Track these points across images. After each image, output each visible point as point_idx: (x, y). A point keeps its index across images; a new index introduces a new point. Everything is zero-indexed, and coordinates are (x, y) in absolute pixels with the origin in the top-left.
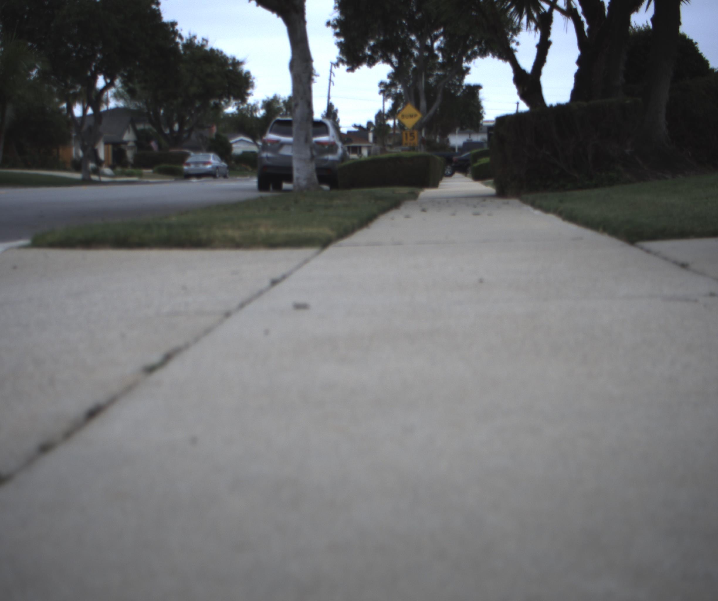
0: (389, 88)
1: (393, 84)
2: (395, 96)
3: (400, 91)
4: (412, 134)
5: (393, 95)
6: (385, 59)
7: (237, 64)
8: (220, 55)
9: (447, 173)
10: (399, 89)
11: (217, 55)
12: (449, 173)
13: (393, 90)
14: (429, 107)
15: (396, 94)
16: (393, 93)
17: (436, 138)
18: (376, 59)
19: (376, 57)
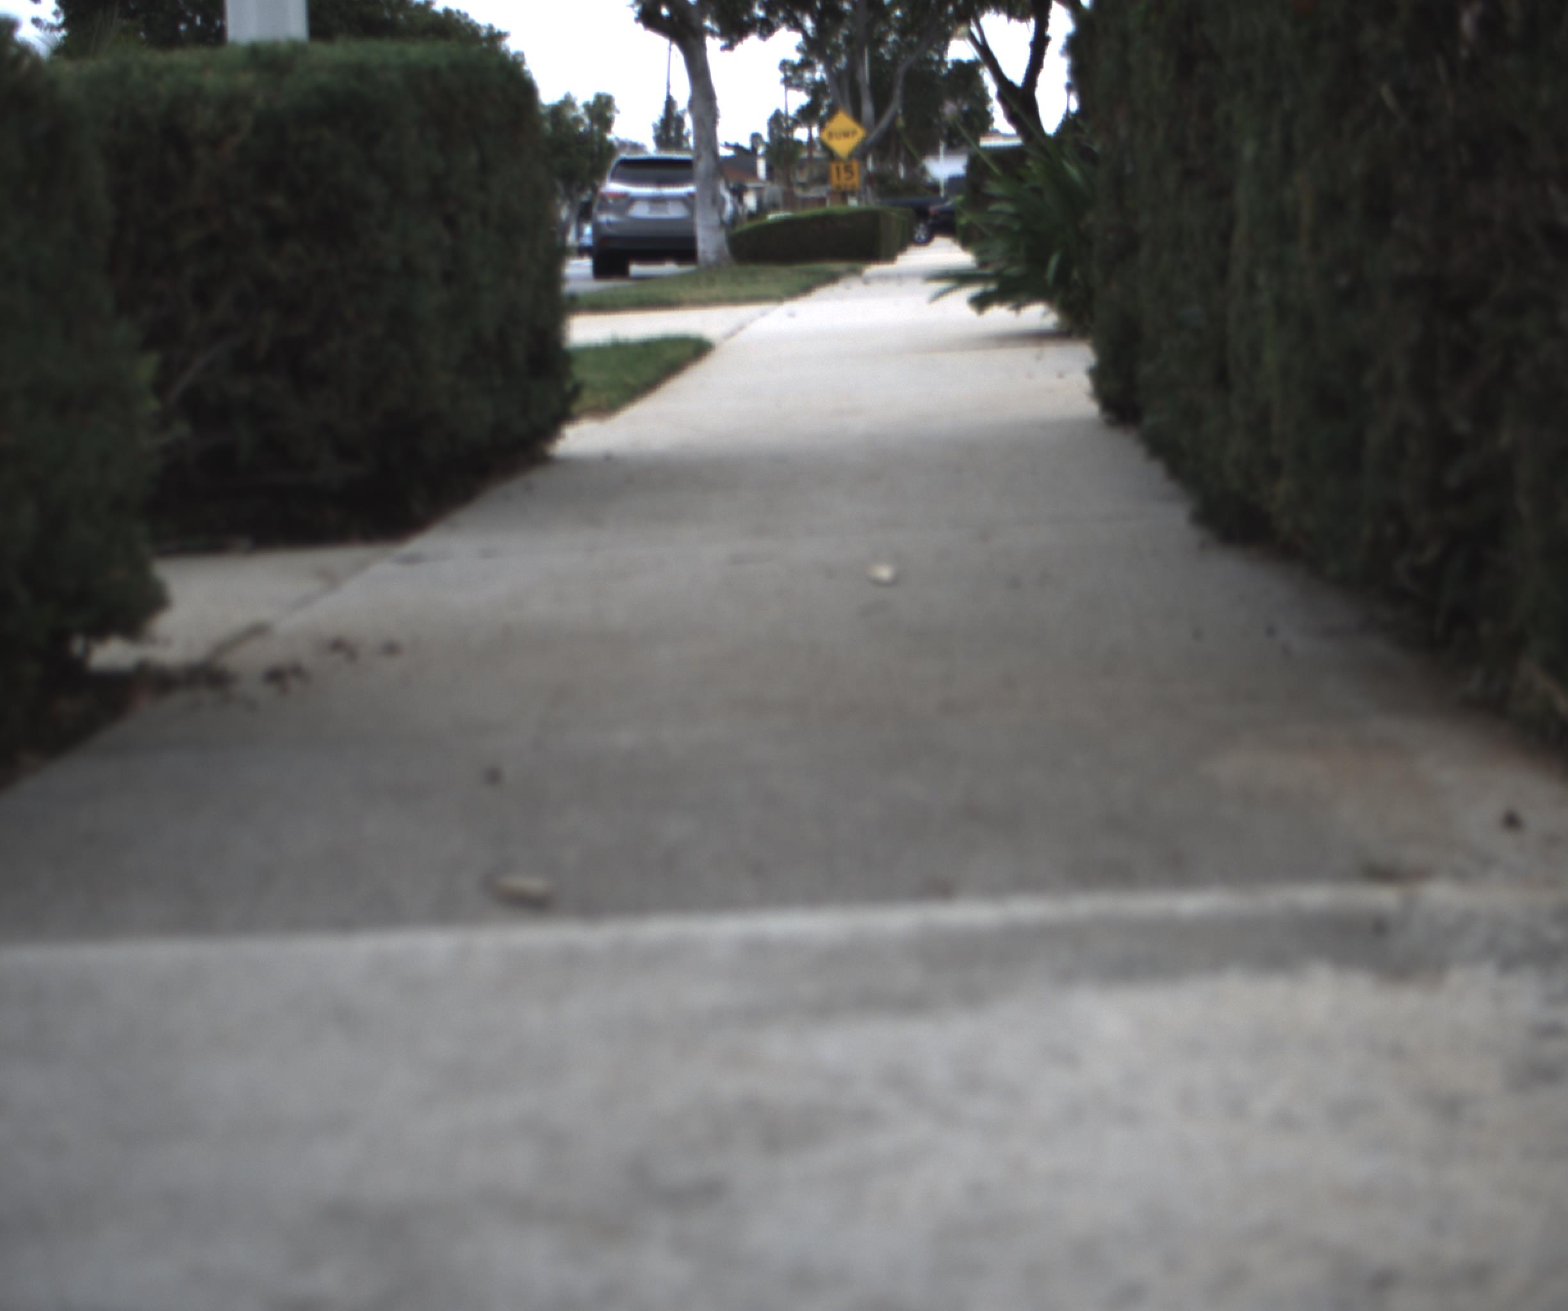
0: (800, 72)
1: (806, 64)
2: (811, 87)
3: (822, 77)
4: (848, 169)
5: (808, 85)
6: (792, 24)
7: (496, 37)
8: (463, 21)
9: (919, 238)
10: (819, 73)
11: (458, 21)
12: (923, 237)
13: (807, 75)
14: (879, 113)
15: (814, 82)
16: (808, 81)
17: (896, 168)
18: (775, 25)
19: (774, 21)
